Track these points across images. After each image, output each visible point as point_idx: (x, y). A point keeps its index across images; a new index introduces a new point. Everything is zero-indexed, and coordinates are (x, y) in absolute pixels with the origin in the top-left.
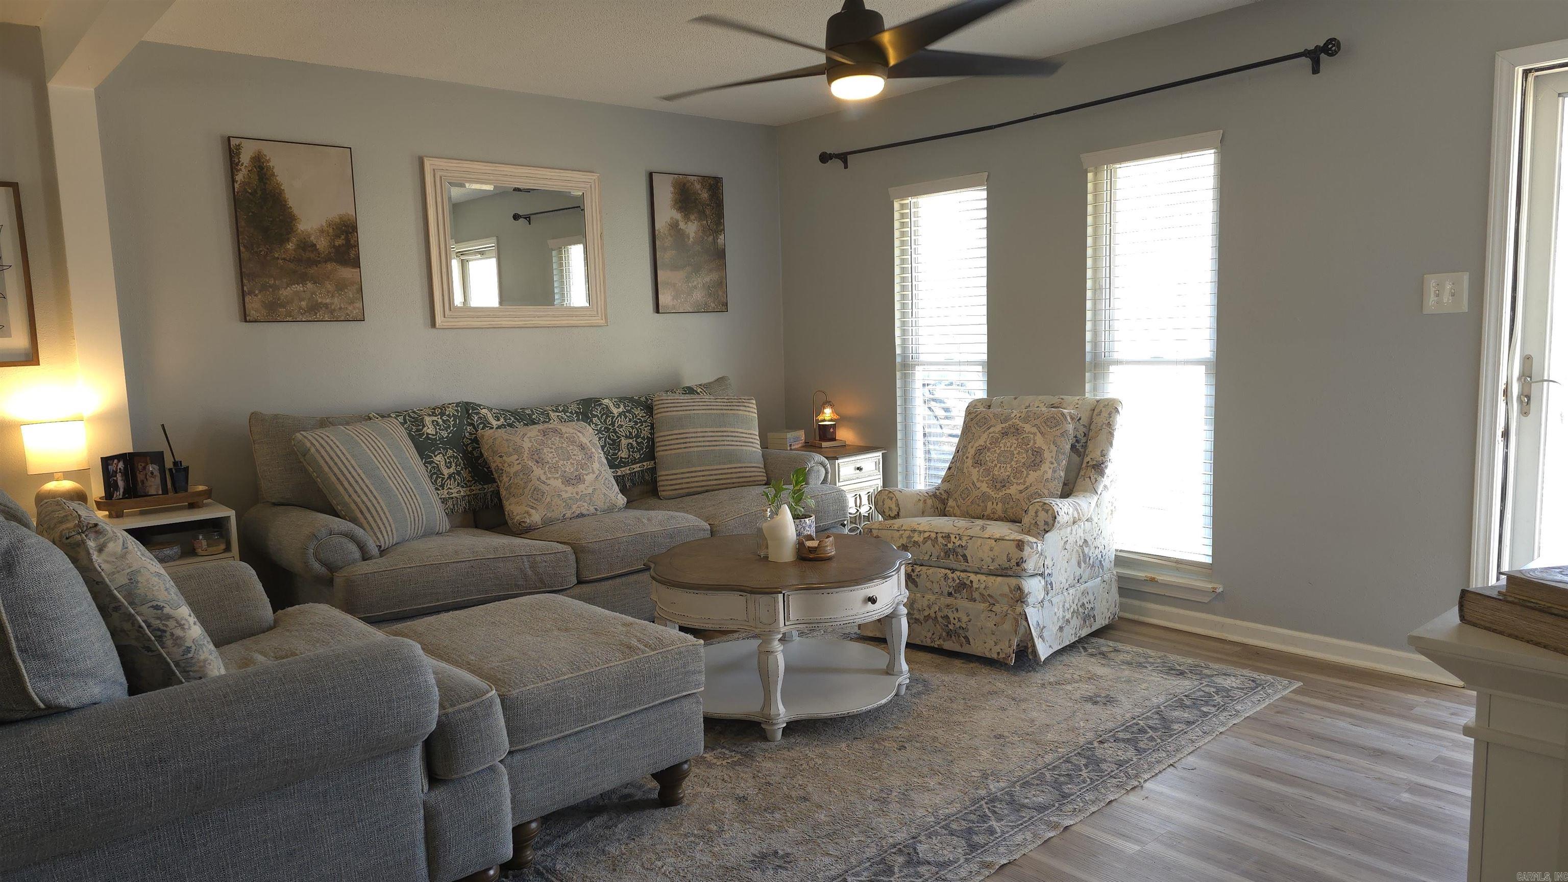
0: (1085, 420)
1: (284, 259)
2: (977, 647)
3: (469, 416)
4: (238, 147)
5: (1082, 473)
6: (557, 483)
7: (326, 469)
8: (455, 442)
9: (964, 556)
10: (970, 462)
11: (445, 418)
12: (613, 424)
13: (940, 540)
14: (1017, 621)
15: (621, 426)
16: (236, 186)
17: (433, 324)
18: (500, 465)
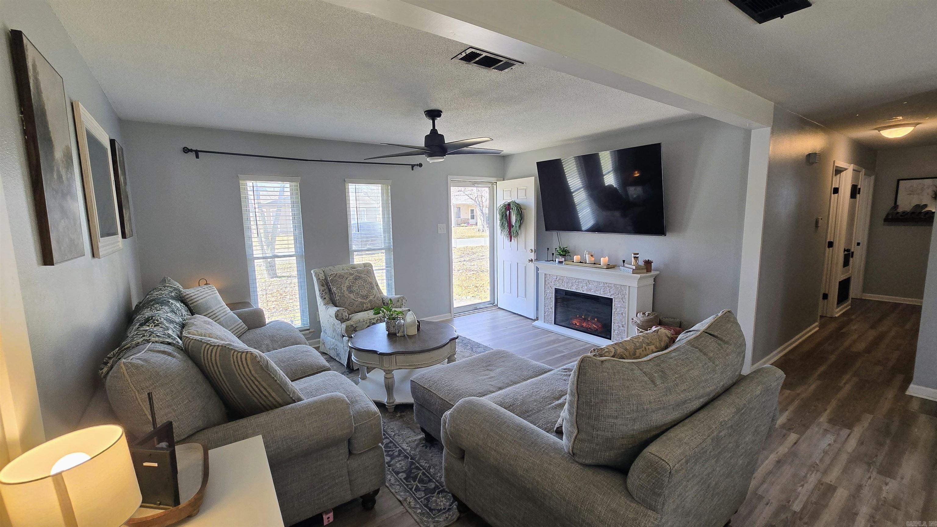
17: (94, 255)
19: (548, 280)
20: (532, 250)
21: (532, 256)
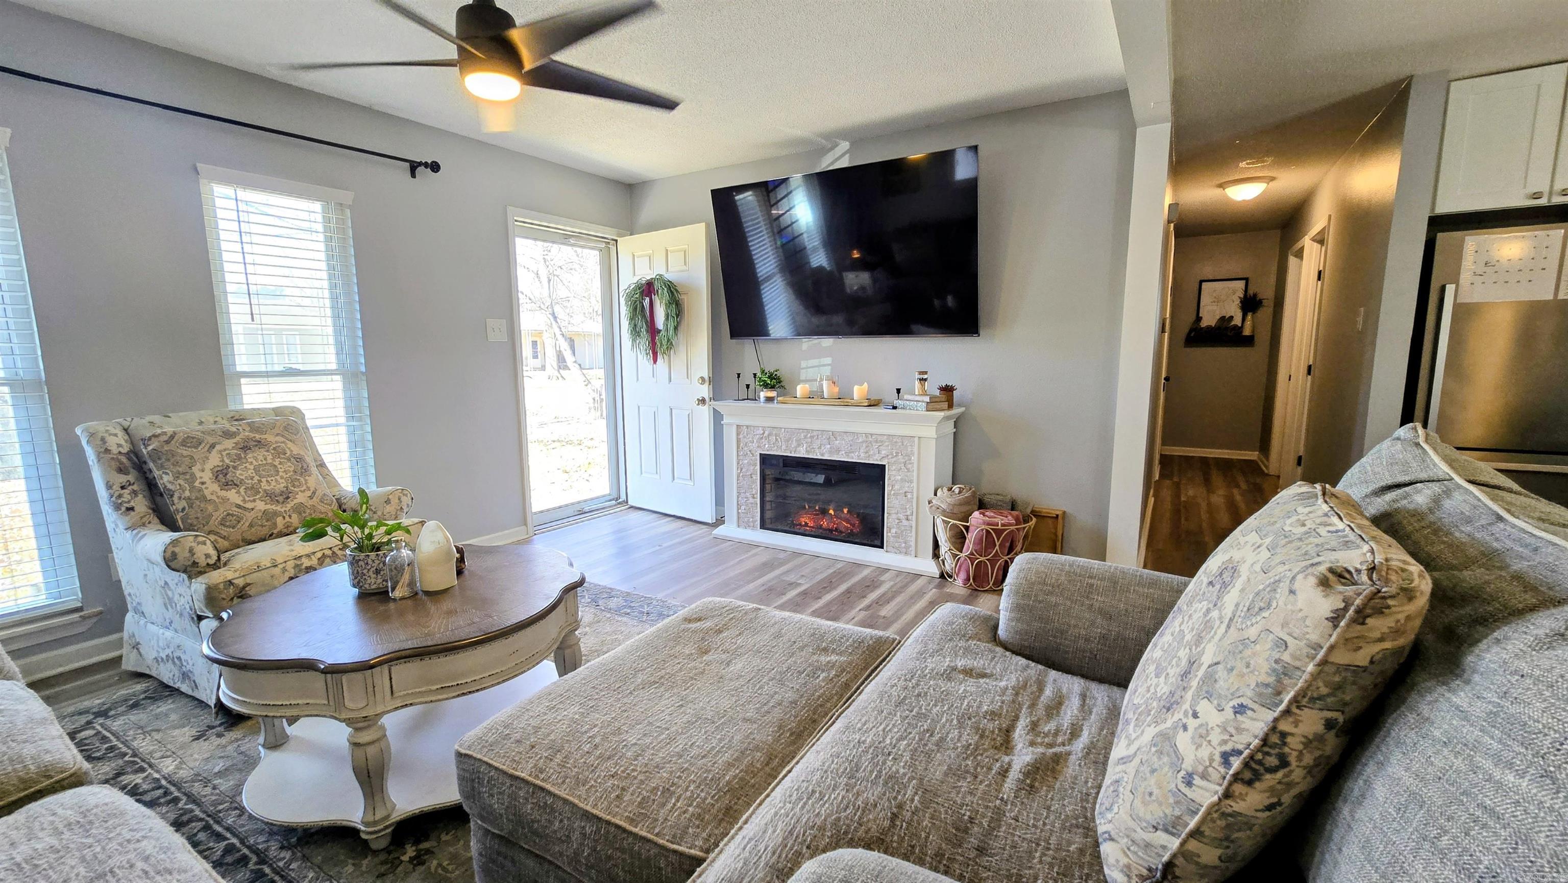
19: (744, 437)
20: (703, 379)
21: (705, 391)
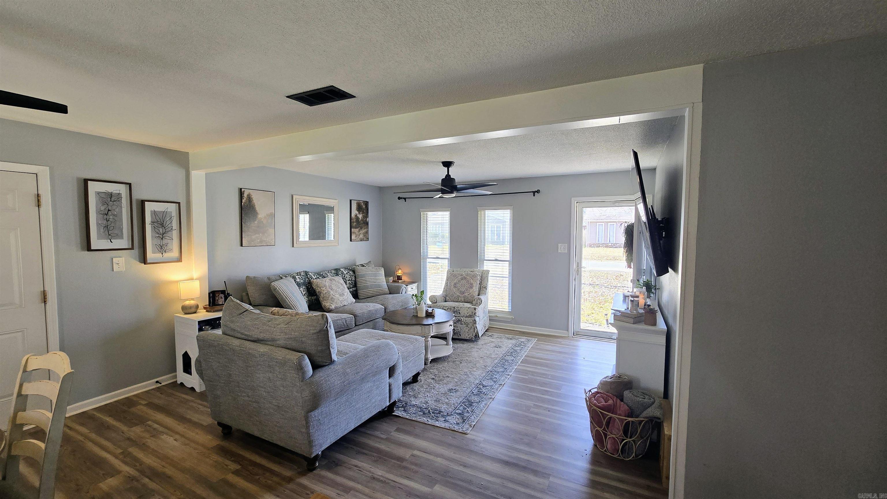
0: (481, 275)
1: (254, 226)
2: (463, 337)
3: (307, 275)
4: (244, 191)
5: (481, 289)
6: (338, 296)
7: (282, 294)
8: (304, 284)
9: (459, 313)
10: (453, 287)
11: (301, 276)
12: (344, 276)
13: (452, 308)
14: (475, 329)
15: (347, 277)
16: (243, 203)
17: (293, 246)
18: (320, 291)
